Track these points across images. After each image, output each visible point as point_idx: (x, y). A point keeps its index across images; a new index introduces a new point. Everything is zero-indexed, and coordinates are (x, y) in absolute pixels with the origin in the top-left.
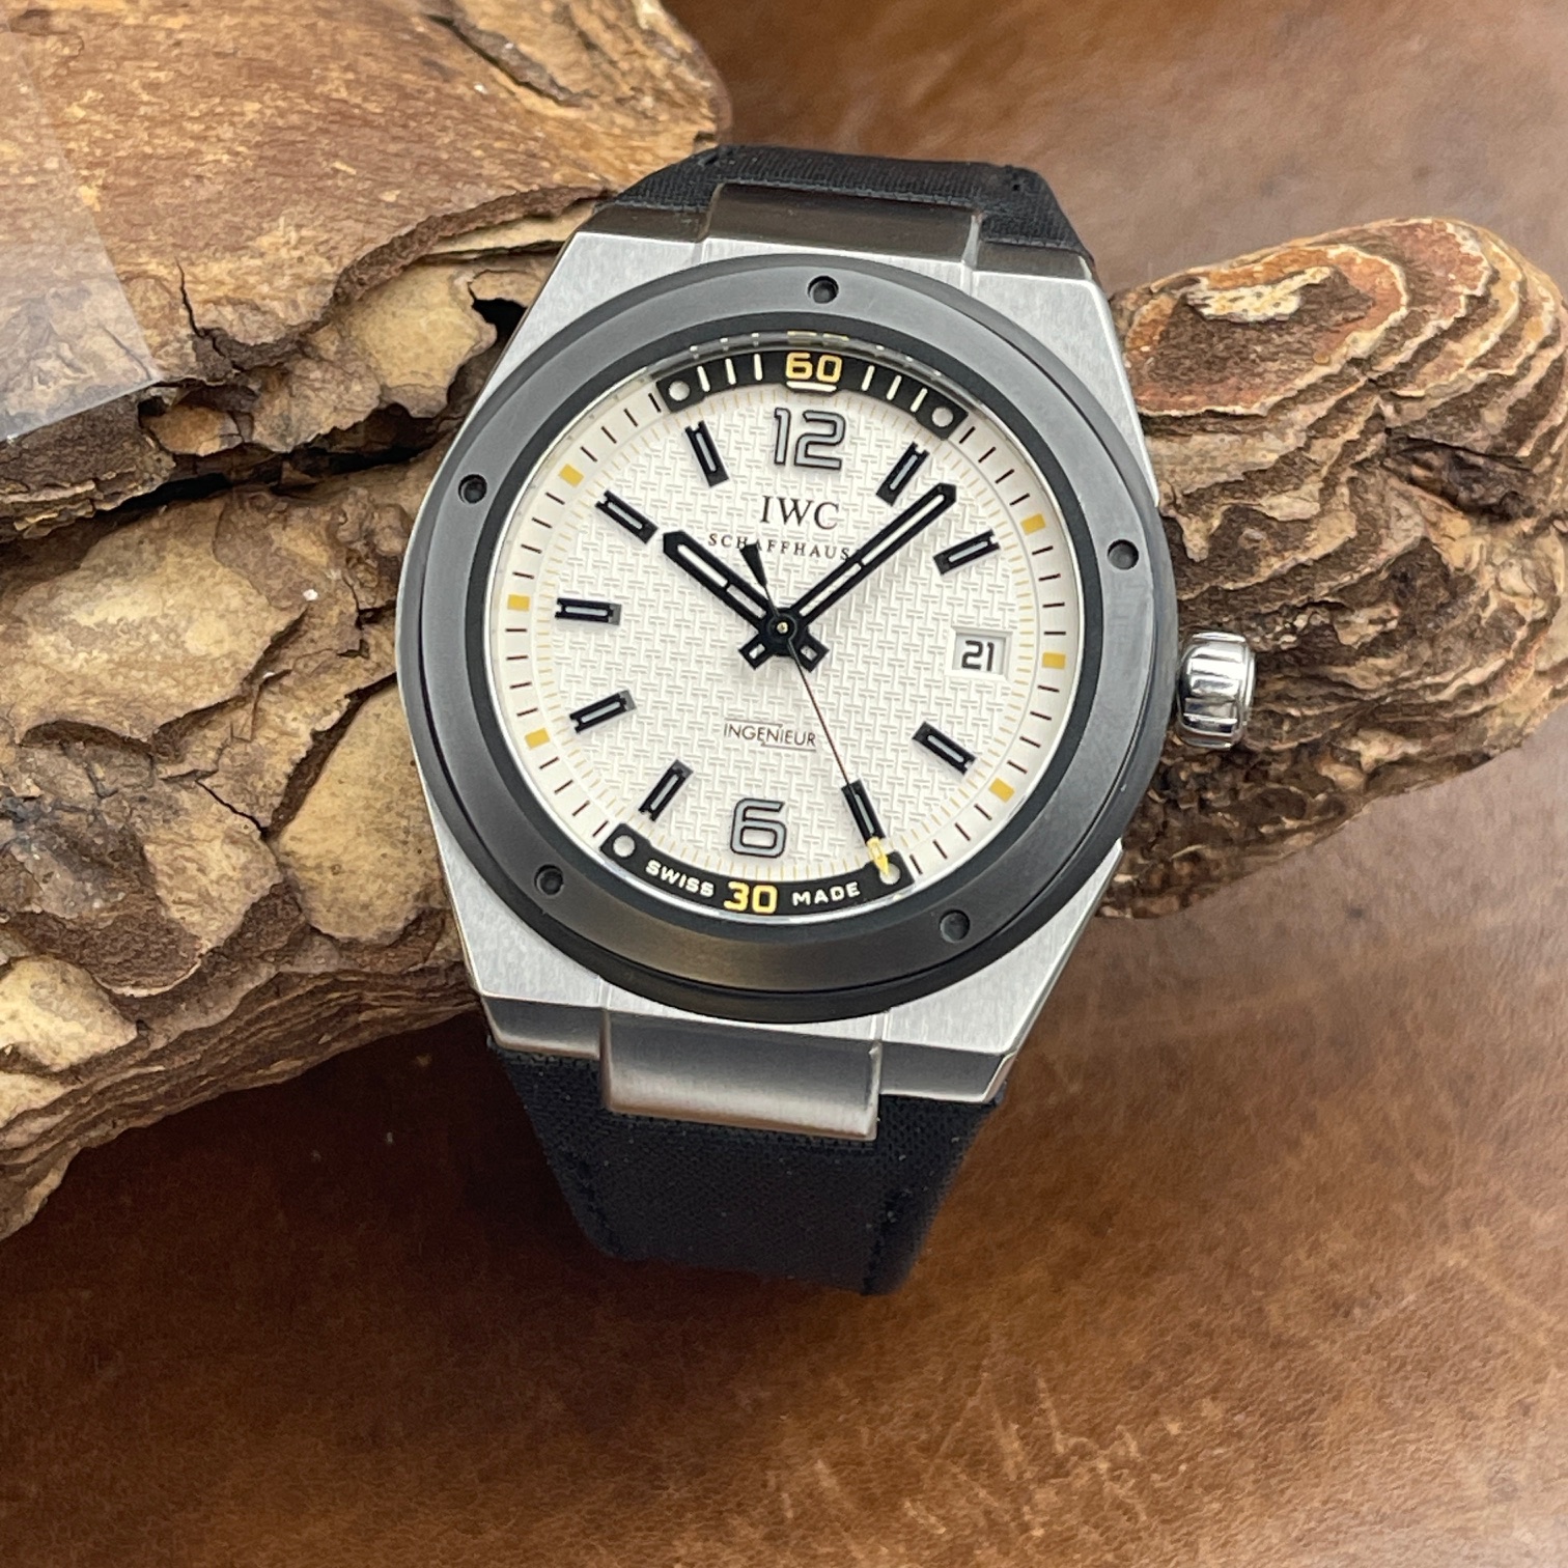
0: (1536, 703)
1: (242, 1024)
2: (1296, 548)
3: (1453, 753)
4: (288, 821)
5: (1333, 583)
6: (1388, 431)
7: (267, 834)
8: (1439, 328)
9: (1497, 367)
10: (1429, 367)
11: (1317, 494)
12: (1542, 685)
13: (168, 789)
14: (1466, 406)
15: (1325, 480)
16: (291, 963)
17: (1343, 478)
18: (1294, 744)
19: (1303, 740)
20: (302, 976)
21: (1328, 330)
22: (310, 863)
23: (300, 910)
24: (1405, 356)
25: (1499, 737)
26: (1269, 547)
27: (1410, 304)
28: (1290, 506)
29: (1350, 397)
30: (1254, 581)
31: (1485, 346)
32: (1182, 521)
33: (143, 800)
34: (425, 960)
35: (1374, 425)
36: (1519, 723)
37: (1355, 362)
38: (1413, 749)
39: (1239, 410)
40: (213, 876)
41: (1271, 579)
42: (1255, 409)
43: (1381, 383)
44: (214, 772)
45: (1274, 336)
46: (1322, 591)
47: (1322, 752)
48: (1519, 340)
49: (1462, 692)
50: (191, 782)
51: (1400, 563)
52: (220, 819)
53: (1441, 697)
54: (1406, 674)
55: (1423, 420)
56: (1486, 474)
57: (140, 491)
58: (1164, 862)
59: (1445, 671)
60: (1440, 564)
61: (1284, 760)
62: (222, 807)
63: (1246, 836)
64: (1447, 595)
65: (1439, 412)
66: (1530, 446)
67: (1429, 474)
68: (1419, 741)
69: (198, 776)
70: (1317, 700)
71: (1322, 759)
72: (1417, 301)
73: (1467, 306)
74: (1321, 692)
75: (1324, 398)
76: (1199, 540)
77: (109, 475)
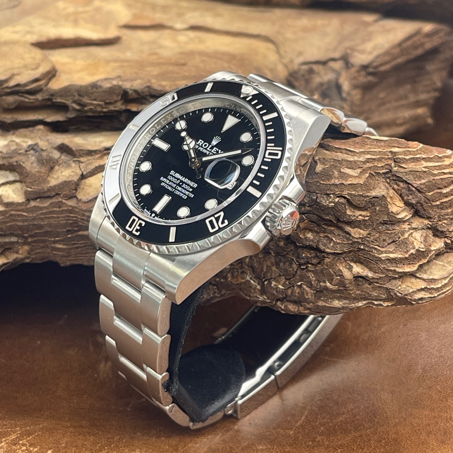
0: (419, 288)
1: (48, 211)
2: (344, 179)
3: (385, 286)
4: (91, 176)
5: (350, 192)
6: (391, 171)
7: (83, 177)
8: (422, 157)
9: (433, 170)
10: (413, 164)
11: (359, 172)
12: (423, 284)
13: (71, 162)
14: (417, 174)
15: (364, 170)
16: (66, 200)
17: (368, 172)
18: (334, 251)
19: (336, 252)
20: (67, 205)
21: (391, 146)
22: (86, 184)
23: (76, 190)
24: (407, 157)
25: (402, 291)
26: (337, 176)
27: (417, 150)
28: (349, 171)
29: (384, 158)
30: (328, 183)
31: (433, 165)
32: (319, 164)
33: (65, 162)
35: (386, 167)
36: (411, 291)
37: (390, 152)
38: (370, 274)
39: (352, 150)
40: (63, 174)
41: (333, 184)
42: (357, 151)
43: (396, 160)
44: (82, 162)
45: (375, 142)
46: (345, 193)
47: (341, 260)
48: (444, 169)
49: (388, 259)
50: (77, 162)
51: (374, 199)
52: (76, 170)
53: (380, 256)
54: (368, 239)
55: (403, 172)
56: (414, 194)
57: (113, 109)
58: (294, 287)
59: (382, 247)
60: (387, 207)
61: (330, 258)
62: (79, 168)
63: (317, 286)
64: (388, 220)
65: (408, 172)
66: (432, 193)
67: (398, 188)
68: (373, 273)
69: (80, 162)
70: (341, 237)
71: (341, 263)
72: (421, 151)
73: (434, 157)
74: (342, 235)
75: (377, 156)
76: (320, 169)
77: (108, 101)
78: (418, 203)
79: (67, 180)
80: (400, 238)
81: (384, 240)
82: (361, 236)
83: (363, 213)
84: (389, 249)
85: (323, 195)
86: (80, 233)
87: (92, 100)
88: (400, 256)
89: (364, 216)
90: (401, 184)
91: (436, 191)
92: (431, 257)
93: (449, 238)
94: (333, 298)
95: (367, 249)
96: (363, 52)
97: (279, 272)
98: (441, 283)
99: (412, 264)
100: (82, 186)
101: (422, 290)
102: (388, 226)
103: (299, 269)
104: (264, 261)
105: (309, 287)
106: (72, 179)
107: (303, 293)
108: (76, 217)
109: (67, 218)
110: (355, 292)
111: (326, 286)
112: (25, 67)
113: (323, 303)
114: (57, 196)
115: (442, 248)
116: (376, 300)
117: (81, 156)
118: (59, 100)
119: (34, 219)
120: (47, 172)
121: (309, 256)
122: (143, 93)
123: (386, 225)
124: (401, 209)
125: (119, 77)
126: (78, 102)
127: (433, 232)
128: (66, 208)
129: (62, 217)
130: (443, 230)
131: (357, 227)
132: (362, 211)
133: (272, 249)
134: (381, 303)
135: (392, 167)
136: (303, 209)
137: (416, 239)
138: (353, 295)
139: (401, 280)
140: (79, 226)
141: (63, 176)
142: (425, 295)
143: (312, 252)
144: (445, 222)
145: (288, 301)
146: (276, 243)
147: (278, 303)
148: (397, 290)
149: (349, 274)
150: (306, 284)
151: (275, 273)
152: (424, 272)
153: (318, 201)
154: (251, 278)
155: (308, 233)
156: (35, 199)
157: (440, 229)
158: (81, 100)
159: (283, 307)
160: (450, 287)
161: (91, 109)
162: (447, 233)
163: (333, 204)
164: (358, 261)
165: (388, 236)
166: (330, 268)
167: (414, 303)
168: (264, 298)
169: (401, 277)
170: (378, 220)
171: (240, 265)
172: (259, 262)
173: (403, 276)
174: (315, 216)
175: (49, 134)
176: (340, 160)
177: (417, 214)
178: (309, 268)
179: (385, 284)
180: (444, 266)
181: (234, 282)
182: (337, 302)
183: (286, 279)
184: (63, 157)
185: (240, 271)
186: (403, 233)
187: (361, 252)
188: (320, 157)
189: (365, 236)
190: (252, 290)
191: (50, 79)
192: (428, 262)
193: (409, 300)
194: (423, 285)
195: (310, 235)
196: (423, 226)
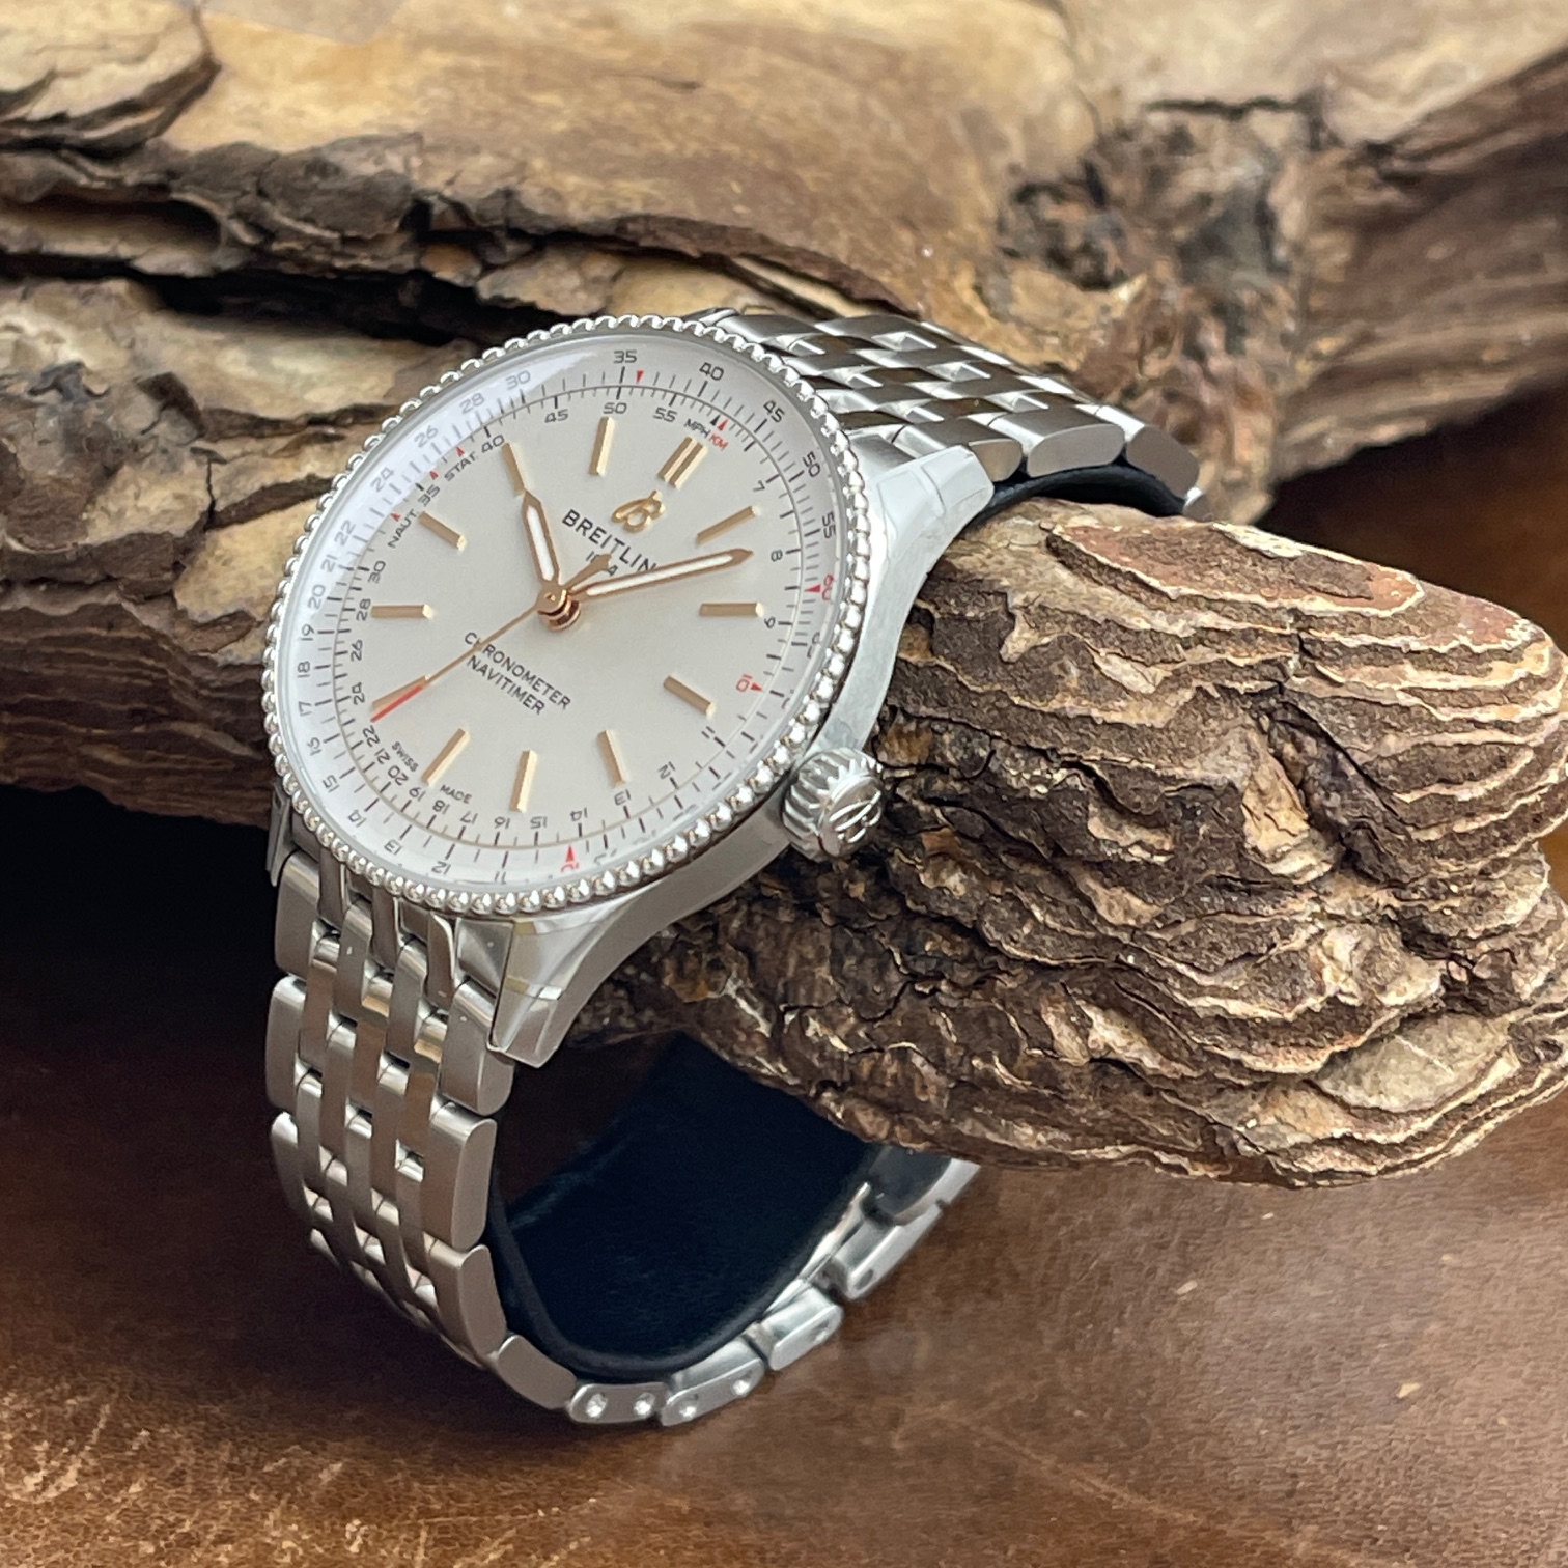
0: (1320, 1134)
1: (69, 632)
2: (1098, 702)
3: (1197, 1111)
4: (241, 521)
5: (1109, 755)
6: (1281, 688)
7: (213, 520)
8: (1407, 645)
9: (1435, 707)
10: (1368, 669)
11: (1159, 680)
12: (1340, 1122)
13: (186, 453)
14: (1373, 714)
15: (1176, 673)
16: (135, 603)
17: (1195, 683)
18: (1029, 956)
19: (1037, 958)
20: (135, 621)
21: (1302, 586)
22: (218, 552)
23: (177, 568)
24: (1351, 642)
25: (1261, 1137)
26: (1074, 684)
27: (1394, 615)
28: (1125, 672)
29: (1265, 634)
30: (1038, 705)
31: (1440, 686)
32: (1020, 625)
33: (164, 451)
34: (215, 651)
36: (1293, 1139)
37: (1295, 612)
38: (1150, 1062)
39: (1154, 582)
40: (141, 503)
41: (1053, 715)
42: (1168, 590)
43: (1308, 647)
44: (222, 462)
45: (1249, 562)
46: (1093, 755)
47: (1054, 991)
48: (1480, 705)
49: (1218, 1018)
50: (205, 459)
51: (1195, 793)
52: (193, 488)
53: (1191, 1003)
54: (1156, 935)
55: (1323, 700)
56: (1350, 790)
57: (367, 263)
58: (881, 1050)
59: (1206, 973)
60: (1237, 827)
61: (1015, 976)
62: (203, 483)
63: (961, 1065)
64: (1236, 876)
65: (1343, 703)
66: (1416, 795)
67: (1298, 757)
68: (1160, 1056)
69: (214, 458)
70: (1063, 910)
71: (1052, 1003)
72: (1411, 620)
73: (1453, 650)
74: (1068, 902)
75: (1239, 620)
76: (1022, 646)
77: (351, 233)
78: (1359, 826)
79: (148, 530)
80: (1274, 945)
81: (1215, 947)
82: (1132, 922)
83: (1151, 838)
84: (1228, 984)
85: (1013, 749)
86: (176, 726)
87: (298, 219)
88: (1265, 1014)
89: (1152, 850)
90: (1311, 745)
91: (1433, 789)
92: (1381, 1027)
93: (1465, 963)
94: (1013, 1117)
95: (1147, 969)
96: (1379, 91)
97: (837, 988)
98: (1408, 1128)
99: (1308, 1045)
100: (202, 557)
101: (1332, 1141)
102: (1235, 899)
103: (908, 989)
104: (791, 936)
105: (935, 1066)
106: (166, 528)
107: (910, 1080)
108: (163, 671)
109: (134, 670)
110: (1093, 1112)
111: (987, 1072)
112: (103, 45)
113: (979, 1126)
114: (107, 588)
115: (1431, 997)
116: (1168, 1152)
117: (219, 436)
118: (191, 197)
119: (22, 654)
120: (88, 485)
121: (945, 951)
122: (482, 217)
123: (1227, 894)
124: (1293, 841)
125: (416, 137)
126: (251, 219)
127: (1404, 934)
128: (132, 635)
129: (120, 664)
130: (1444, 931)
131: (1121, 884)
132: (1147, 827)
133: (822, 900)
134: (1185, 1162)
135: (1291, 673)
136: (939, 785)
137: (1331, 958)
138: (1083, 1121)
139: (1262, 1095)
140: (169, 703)
141: (138, 510)
142: (1343, 1160)
143: (959, 939)
144: (1456, 903)
145: (856, 1095)
146: (841, 882)
147: (827, 1095)
148: (1242, 1129)
149: (1075, 1046)
150: (925, 1050)
151: (823, 988)
152: (1351, 1074)
153: (994, 766)
154: (739, 992)
155: (951, 873)
156: (32, 583)
157: (1433, 929)
158: (263, 214)
159: (839, 1115)
160: (1441, 1146)
161: (292, 251)
162: (1459, 943)
163: (1042, 789)
164: (1112, 1005)
165: (1229, 935)
166: (1012, 1012)
167: (1299, 1183)
168: (779, 1070)
169: (1256, 1087)
170: (1201, 872)
171: (710, 935)
172: (776, 937)
173: (1268, 1084)
174: (978, 817)
175: (146, 317)
176: (1100, 618)
177: (1349, 863)
178: (943, 1000)
179: (1199, 1103)
180: (1429, 1062)
181: (684, 994)
182: (1029, 1131)
183: (861, 1020)
184: (163, 428)
185: (707, 958)
186: (1287, 930)
187: (1126, 974)
188: (1032, 595)
189: (1143, 921)
190: (739, 1033)
191: (182, 106)
192: (1373, 1042)
193: (1279, 1172)
194: (1339, 1125)
195: (955, 881)
196: (1366, 910)
